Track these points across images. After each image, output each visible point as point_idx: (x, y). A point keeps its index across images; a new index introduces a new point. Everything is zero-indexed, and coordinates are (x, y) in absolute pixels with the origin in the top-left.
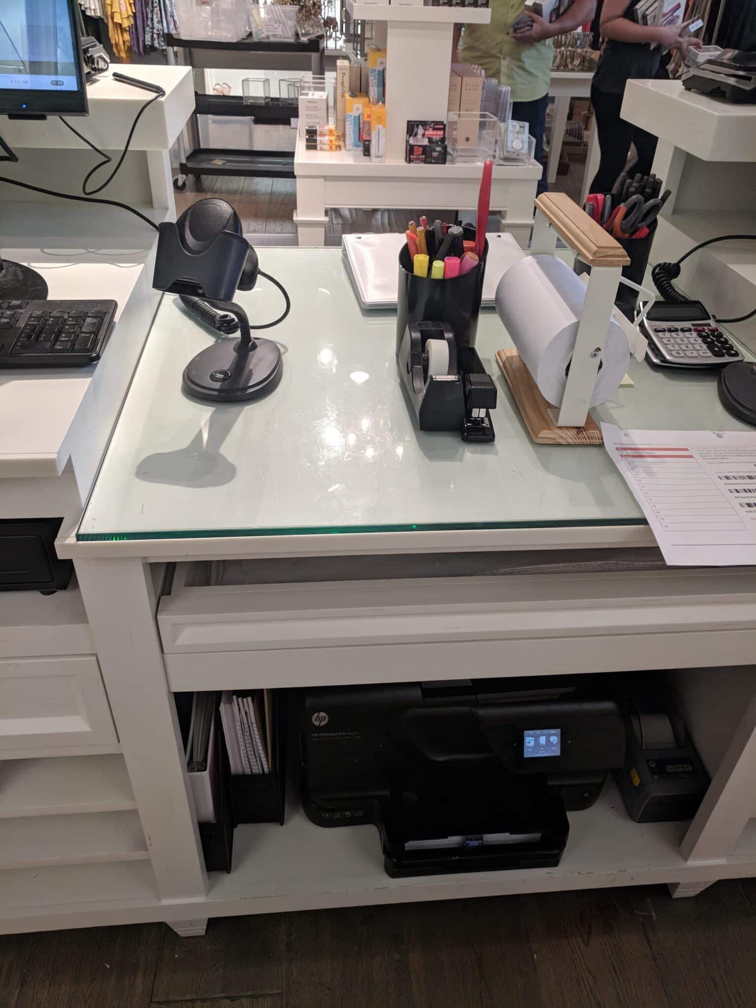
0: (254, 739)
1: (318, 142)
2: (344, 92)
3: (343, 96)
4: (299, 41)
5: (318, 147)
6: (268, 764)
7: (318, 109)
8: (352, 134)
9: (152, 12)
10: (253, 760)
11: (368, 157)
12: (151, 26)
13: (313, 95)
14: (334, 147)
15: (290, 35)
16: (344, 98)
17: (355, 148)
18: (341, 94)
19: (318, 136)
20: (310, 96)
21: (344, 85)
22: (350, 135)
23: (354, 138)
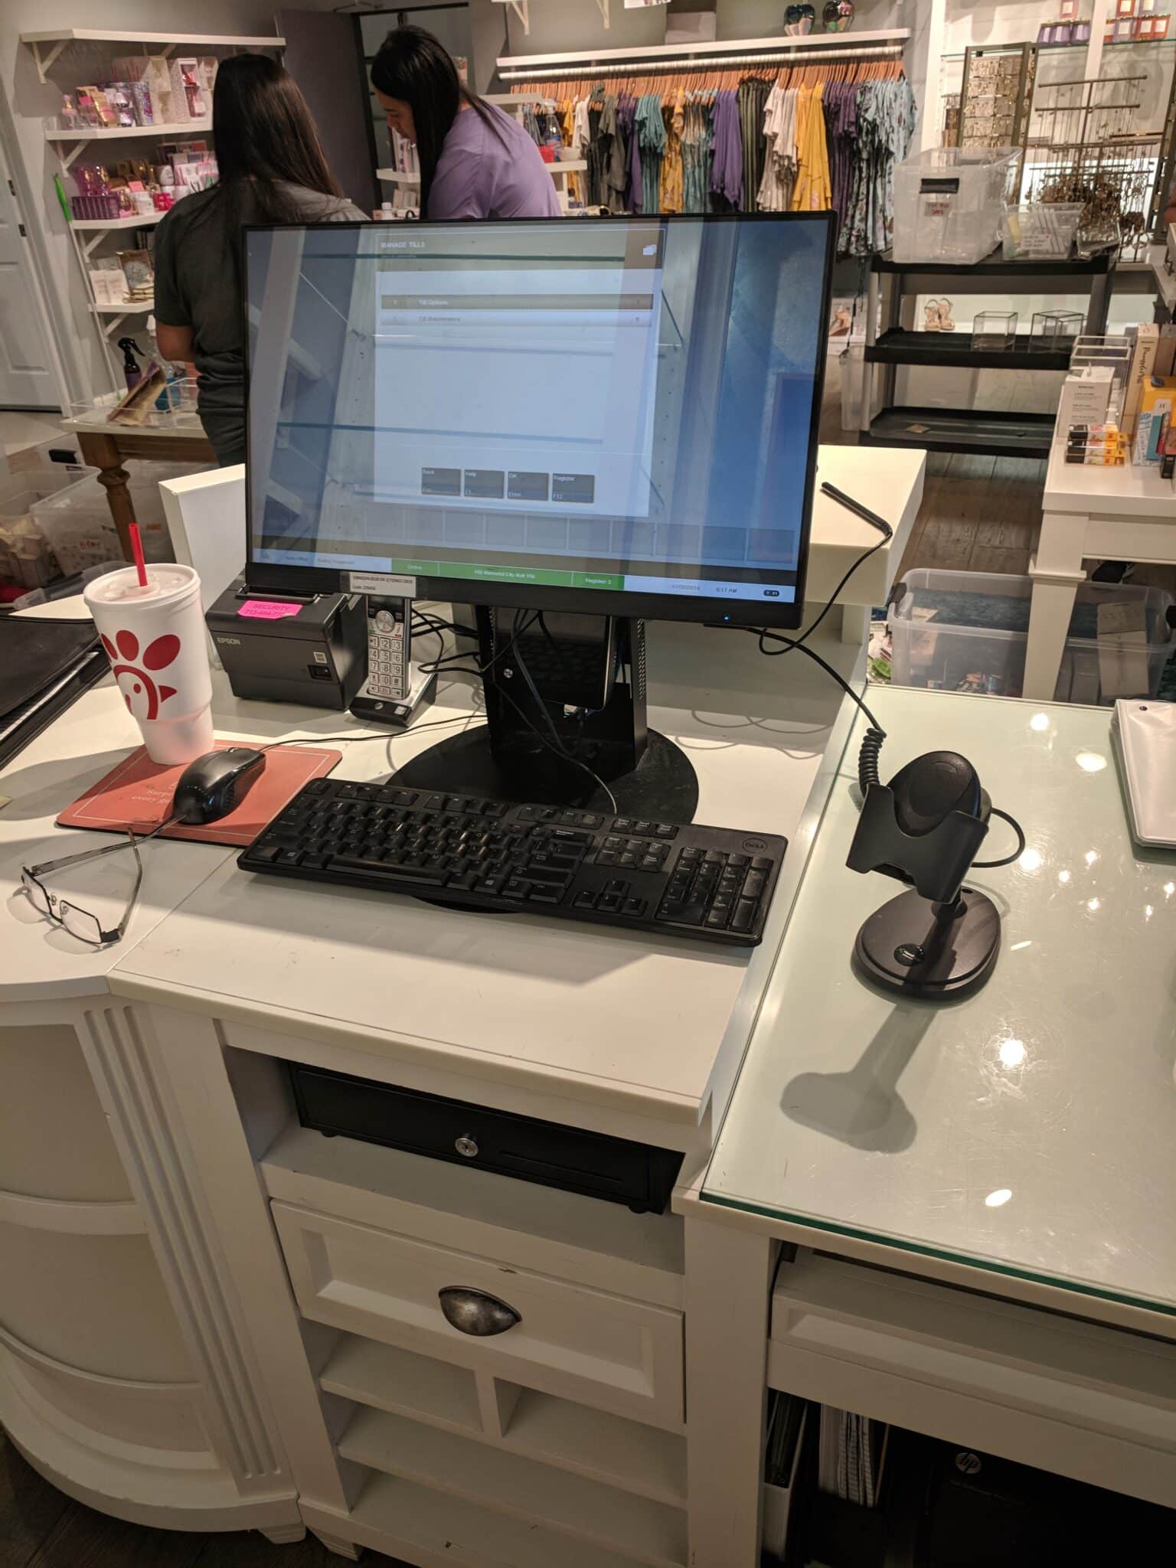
0: (861, 1456)
1: (1087, 452)
2: (1143, 375)
3: (1140, 381)
4: (1075, 257)
5: (1086, 460)
6: (874, 1495)
7: (1096, 398)
8: (1146, 442)
9: (855, 207)
10: (853, 1482)
11: (1169, 480)
12: (849, 225)
13: (1089, 374)
14: (1112, 460)
15: (1062, 249)
16: (1140, 384)
17: (1148, 462)
18: (1137, 378)
19: (1088, 443)
20: (1084, 378)
21: (1146, 365)
22: (1143, 442)
23: (1149, 448)
